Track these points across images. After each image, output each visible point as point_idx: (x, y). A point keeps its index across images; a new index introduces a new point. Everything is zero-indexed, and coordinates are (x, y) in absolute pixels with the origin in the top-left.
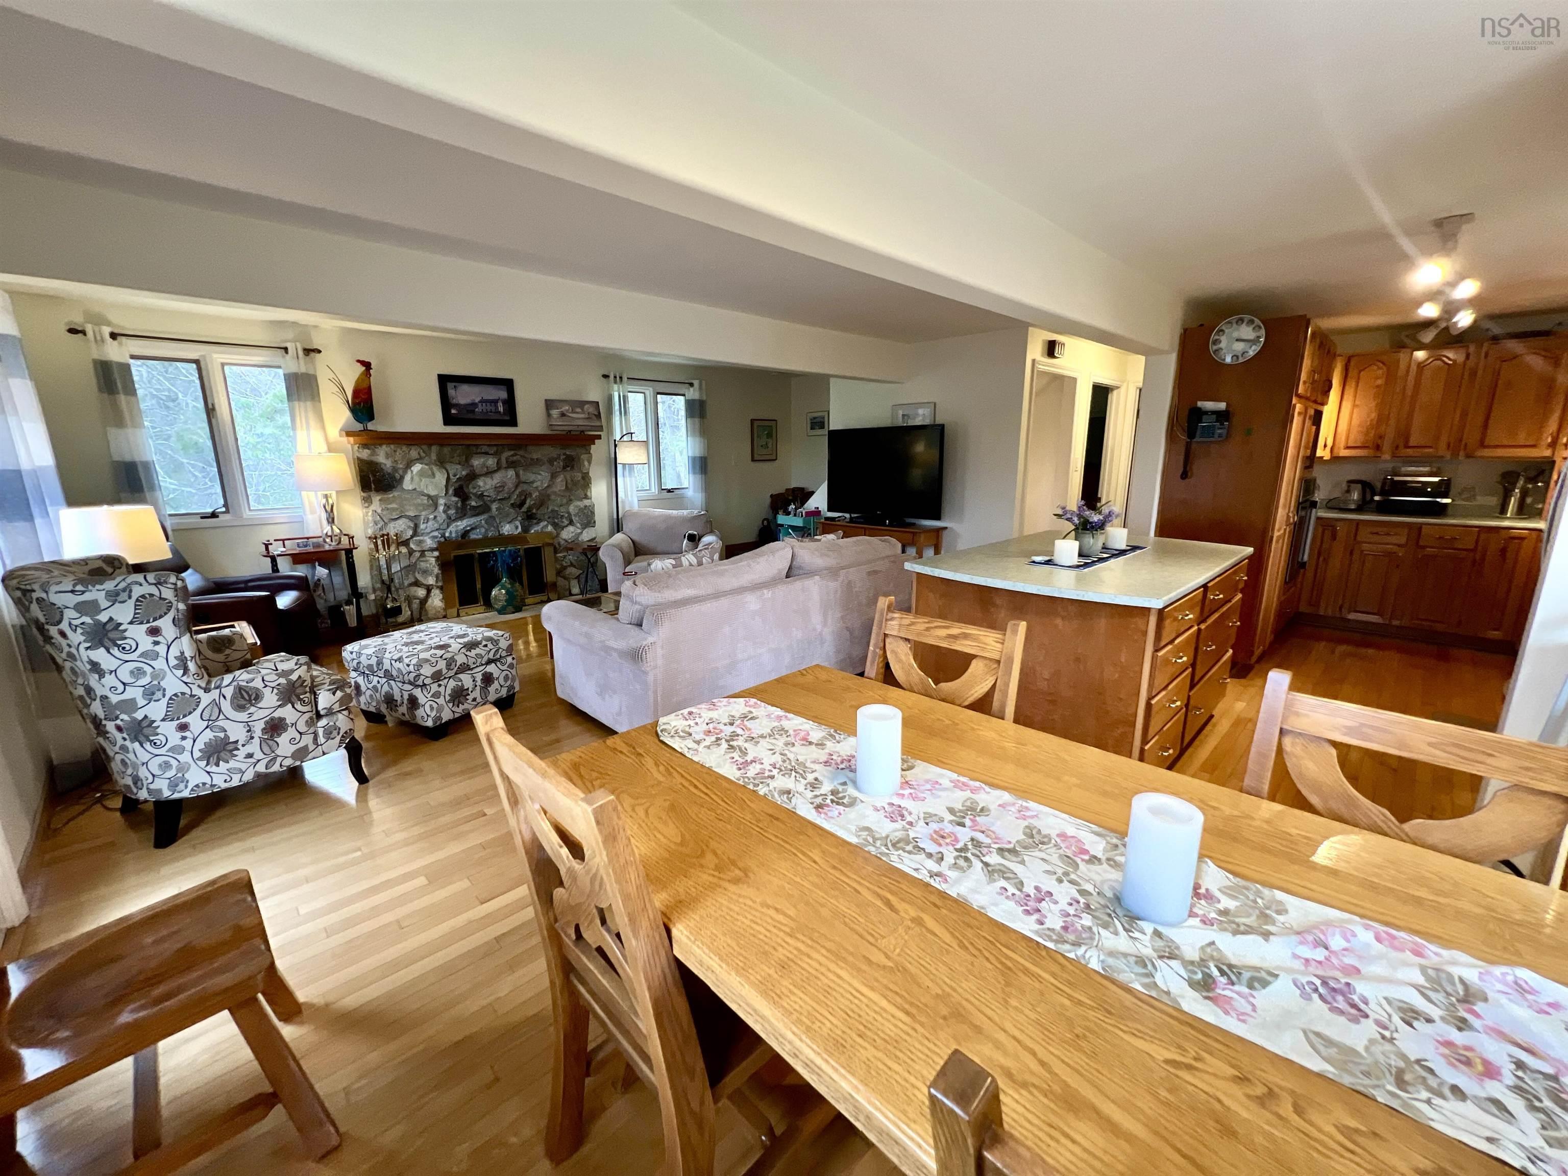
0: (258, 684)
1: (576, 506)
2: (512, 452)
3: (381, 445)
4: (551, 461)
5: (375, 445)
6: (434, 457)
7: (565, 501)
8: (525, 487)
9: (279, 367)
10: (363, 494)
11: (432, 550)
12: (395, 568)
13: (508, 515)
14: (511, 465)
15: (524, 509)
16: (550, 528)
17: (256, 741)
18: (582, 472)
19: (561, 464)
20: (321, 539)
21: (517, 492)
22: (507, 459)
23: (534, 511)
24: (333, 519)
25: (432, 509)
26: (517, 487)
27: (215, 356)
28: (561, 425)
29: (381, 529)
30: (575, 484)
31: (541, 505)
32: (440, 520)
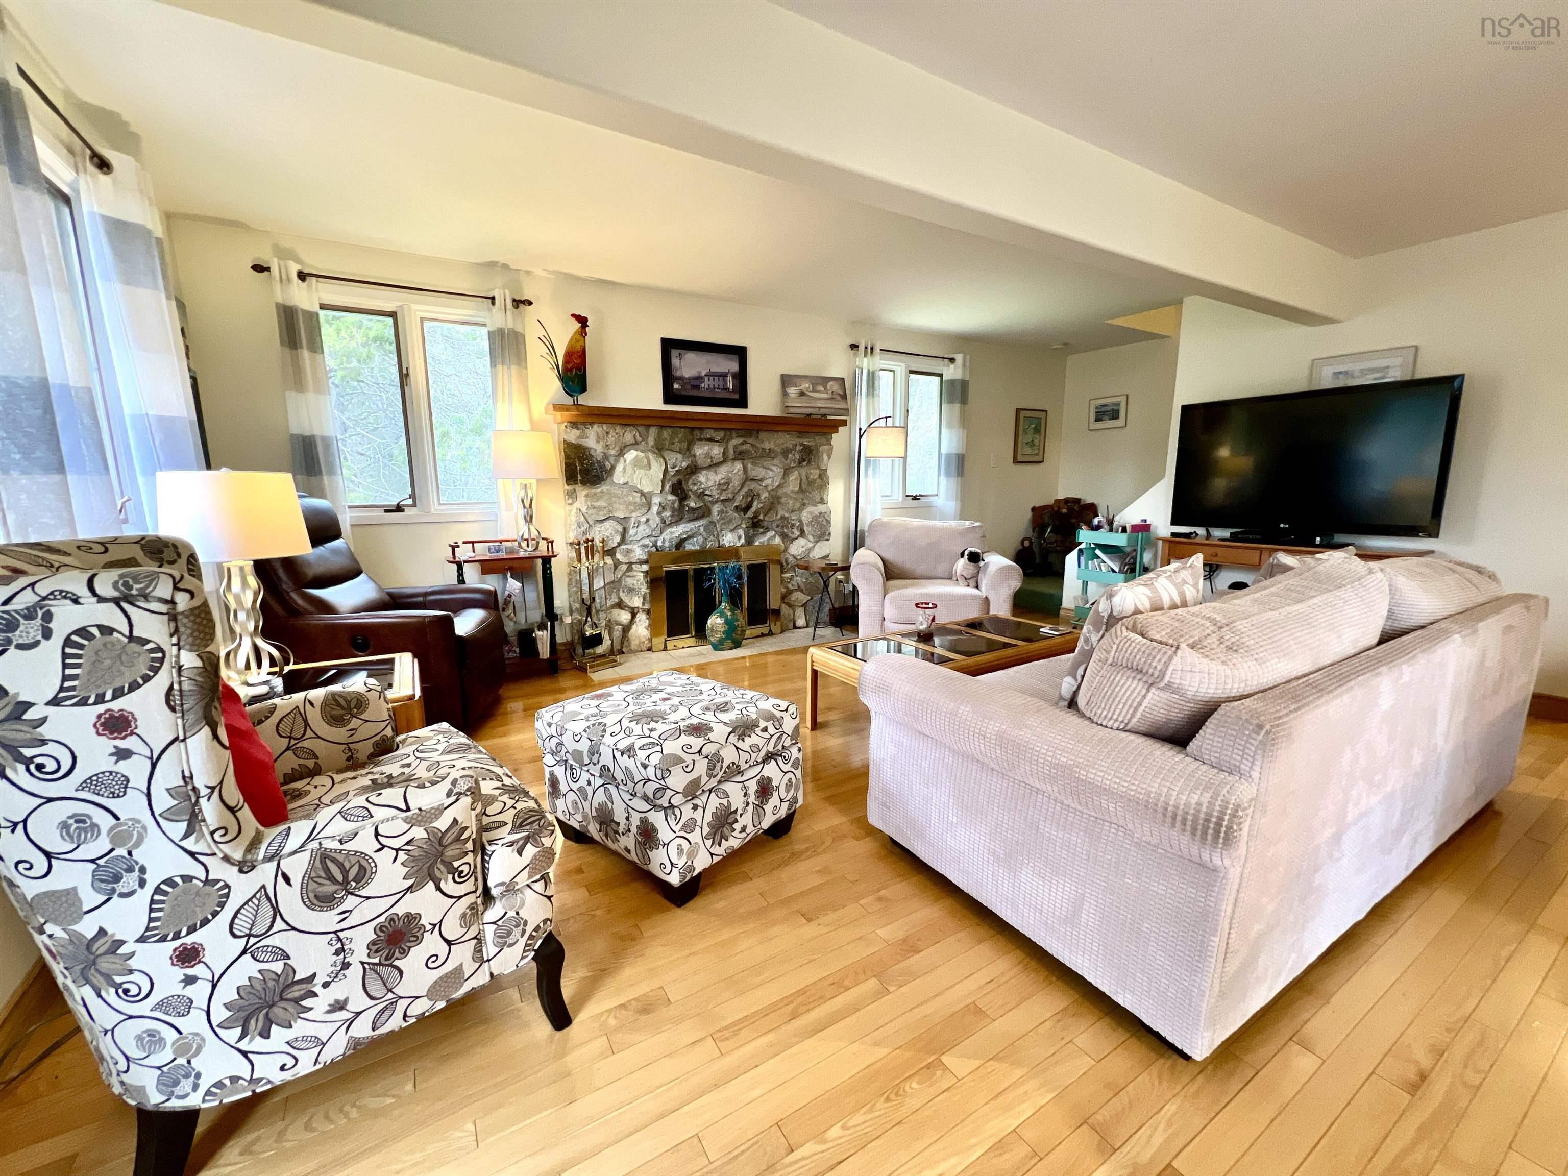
0: (365, 843)
1: (811, 513)
2: (741, 440)
3: (592, 424)
4: (786, 453)
5: (584, 424)
6: (651, 441)
7: (798, 505)
8: (753, 486)
9: (485, 325)
10: (567, 487)
11: (641, 563)
12: (598, 583)
14: (740, 456)
15: (750, 514)
16: (778, 540)
17: (355, 972)
18: (819, 468)
19: (797, 456)
20: (516, 543)
21: (743, 492)
22: (735, 447)
23: (761, 517)
24: (531, 517)
25: (644, 510)
26: (743, 486)
27: (414, 307)
28: (799, 406)
29: (584, 533)
30: (811, 483)
31: (770, 510)
32: (653, 524)
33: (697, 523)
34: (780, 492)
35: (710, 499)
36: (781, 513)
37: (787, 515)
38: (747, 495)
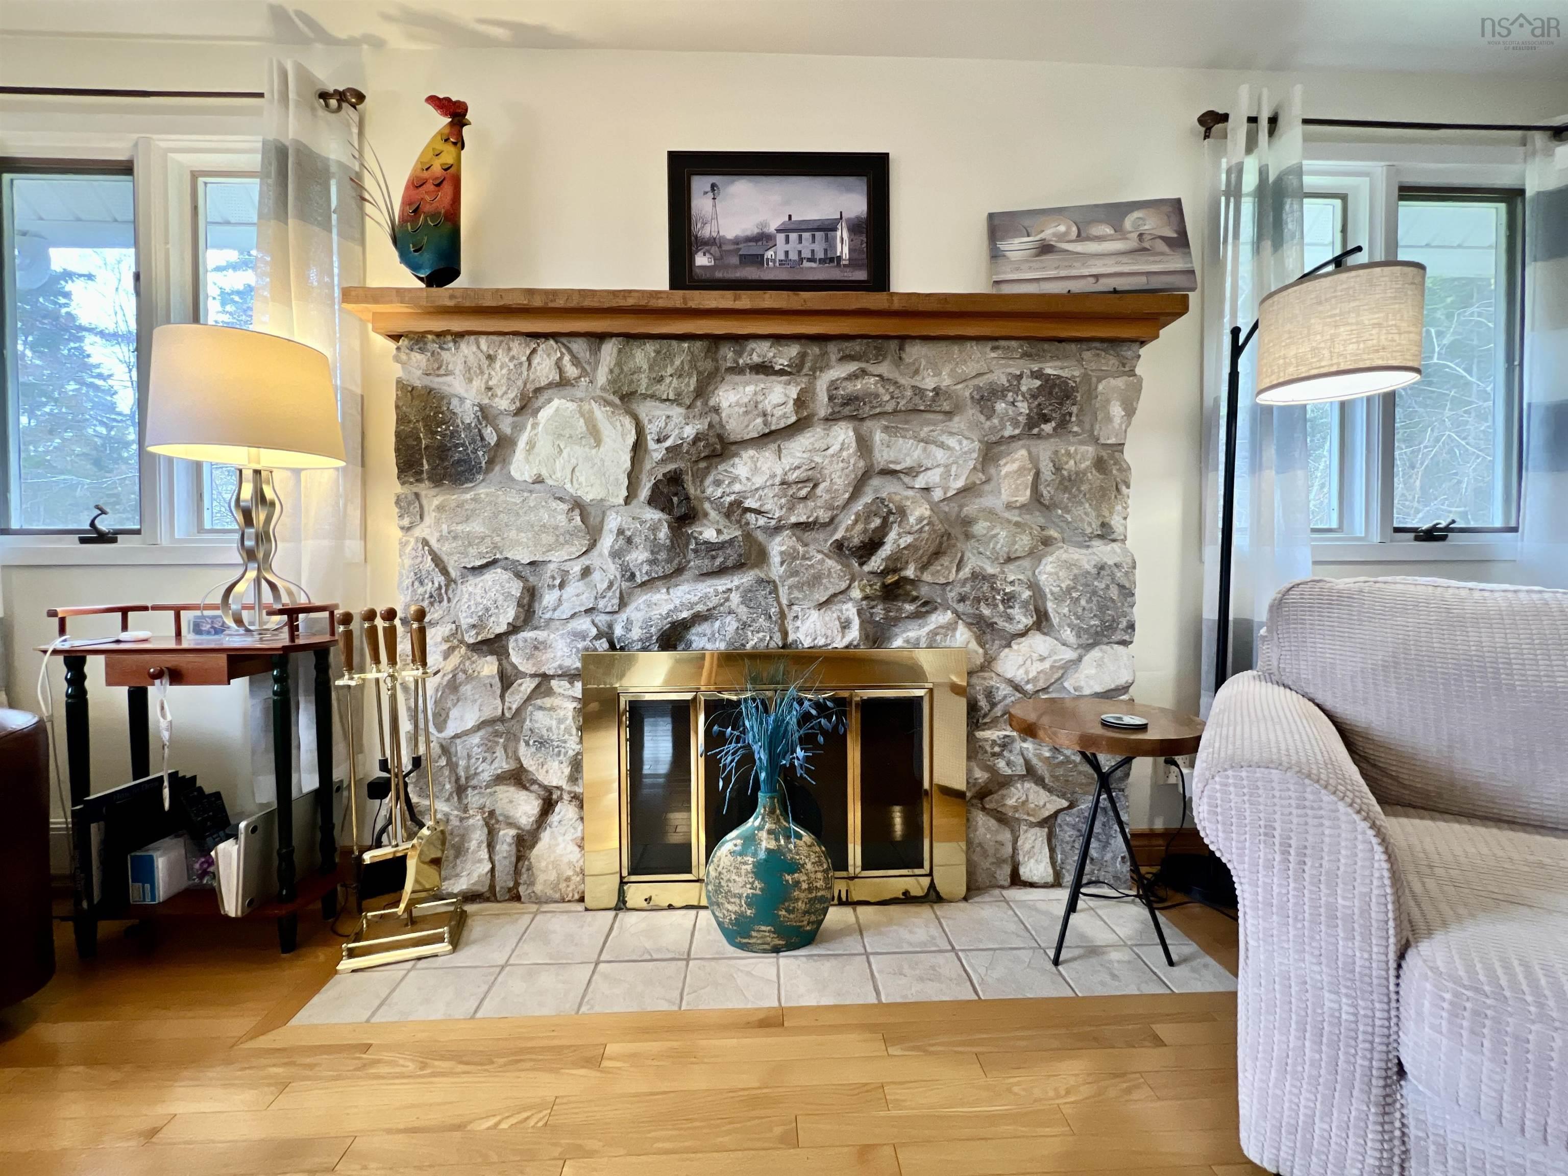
1: (1068, 565)
2: (852, 367)
3: (455, 337)
4: (985, 400)
5: (438, 336)
6: (603, 375)
7: (1024, 542)
8: (888, 489)
10: (399, 489)
12: (461, 720)
13: (816, 580)
14: (848, 409)
16: (962, 637)
18: (1097, 441)
19: (1024, 409)
21: (858, 505)
22: (833, 386)
23: (910, 572)
25: (579, 546)
26: (858, 489)
28: (1037, 280)
30: (1071, 482)
31: (937, 554)
32: (599, 580)
33: (722, 584)
34: (971, 509)
35: (762, 521)
36: (972, 563)
37: (990, 570)
38: (868, 514)
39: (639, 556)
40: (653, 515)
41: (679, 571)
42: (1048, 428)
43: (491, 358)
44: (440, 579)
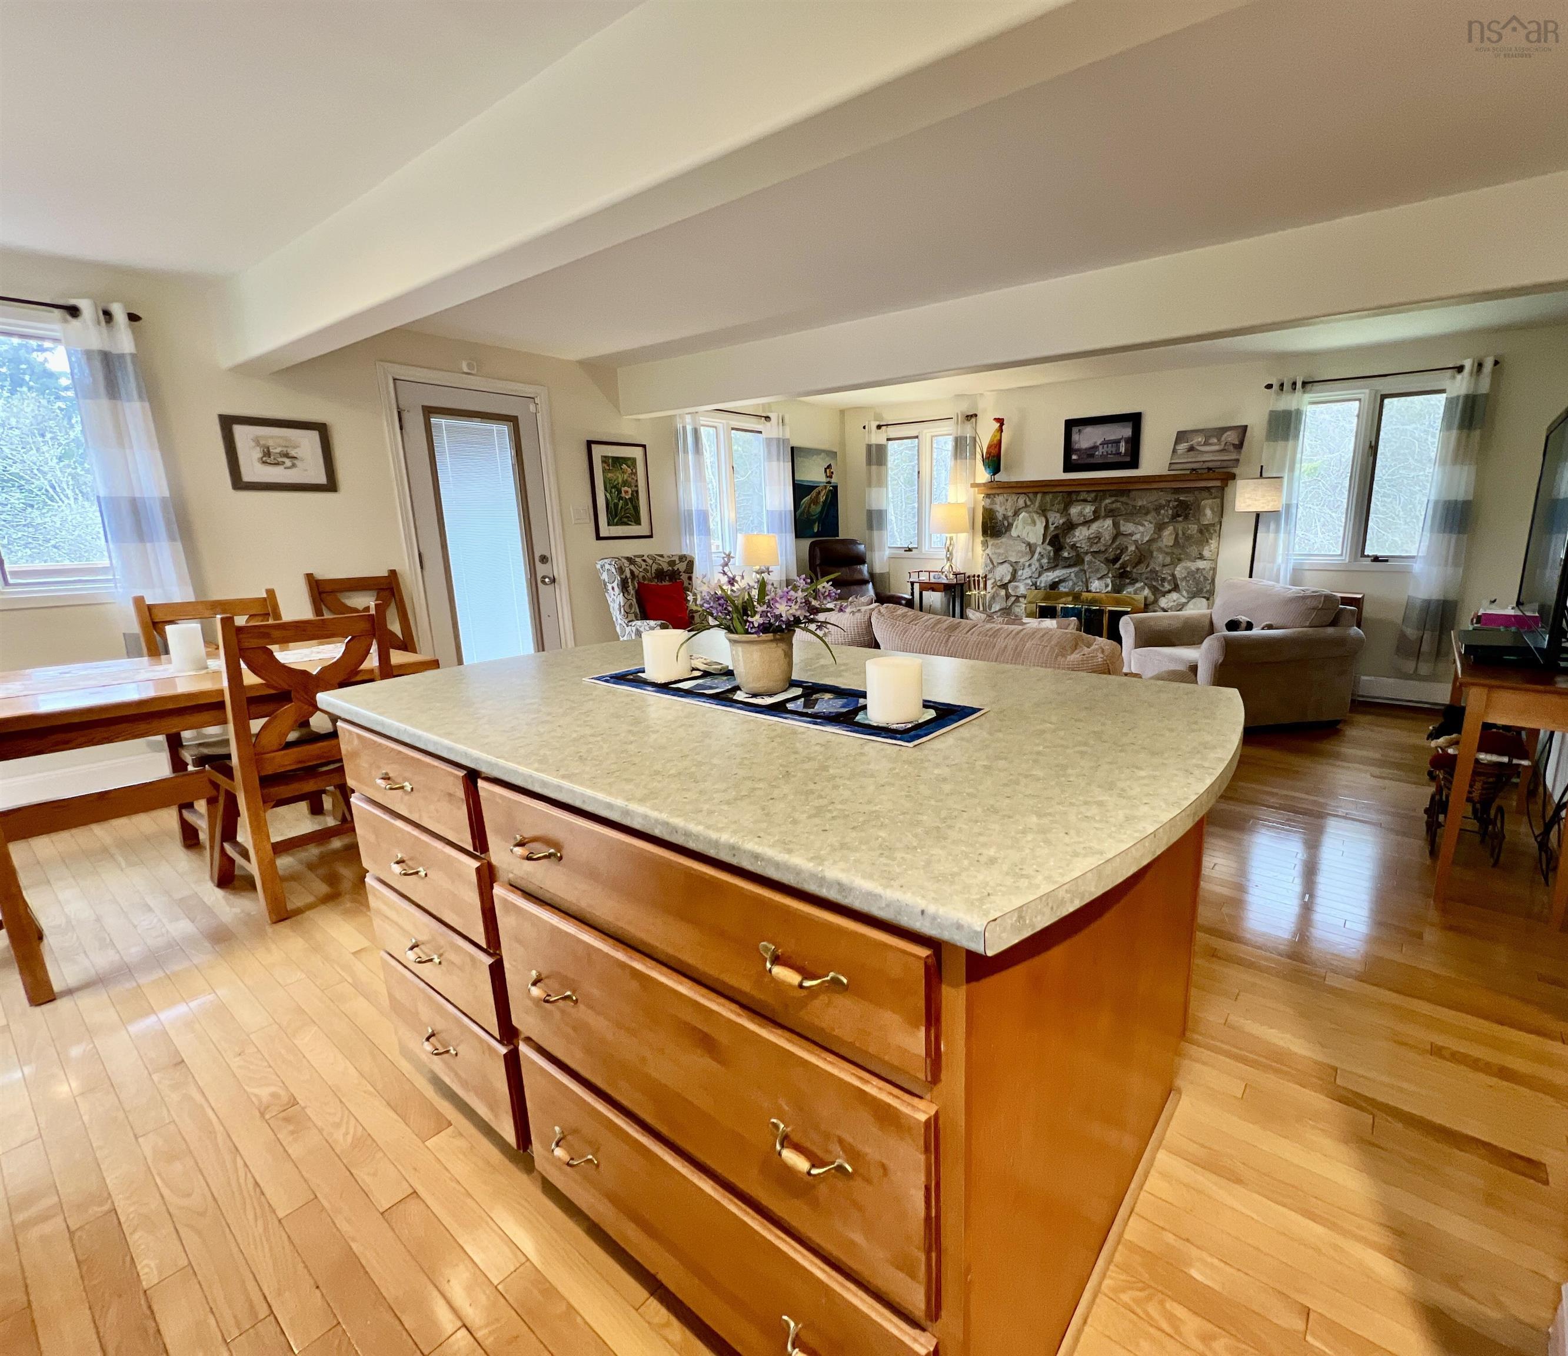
1: (1186, 568)
2: (1113, 499)
3: (1000, 494)
4: (1158, 509)
5: (996, 494)
6: (1037, 505)
7: (1168, 560)
8: (1123, 540)
9: (953, 434)
10: (982, 538)
12: (995, 608)
13: (1097, 571)
14: (1111, 513)
18: (1201, 524)
19: (1170, 512)
21: (1113, 545)
22: (1106, 506)
23: (1130, 568)
25: (1029, 556)
26: (1113, 539)
27: (927, 431)
28: (1186, 462)
29: (990, 571)
30: (1188, 538)
32: (1033, 568)
33: (1068, 571)
34: (1154, 546)
35: (1082, 550)
36: (1151, 566)
37: (1158, 569)
38: (1117, 548)
39: (1045, 561)
40: (1049, 548)
41: (1056, 566)
42: (1180, 519)
43: (1007, 500)
44: (991, 566)
